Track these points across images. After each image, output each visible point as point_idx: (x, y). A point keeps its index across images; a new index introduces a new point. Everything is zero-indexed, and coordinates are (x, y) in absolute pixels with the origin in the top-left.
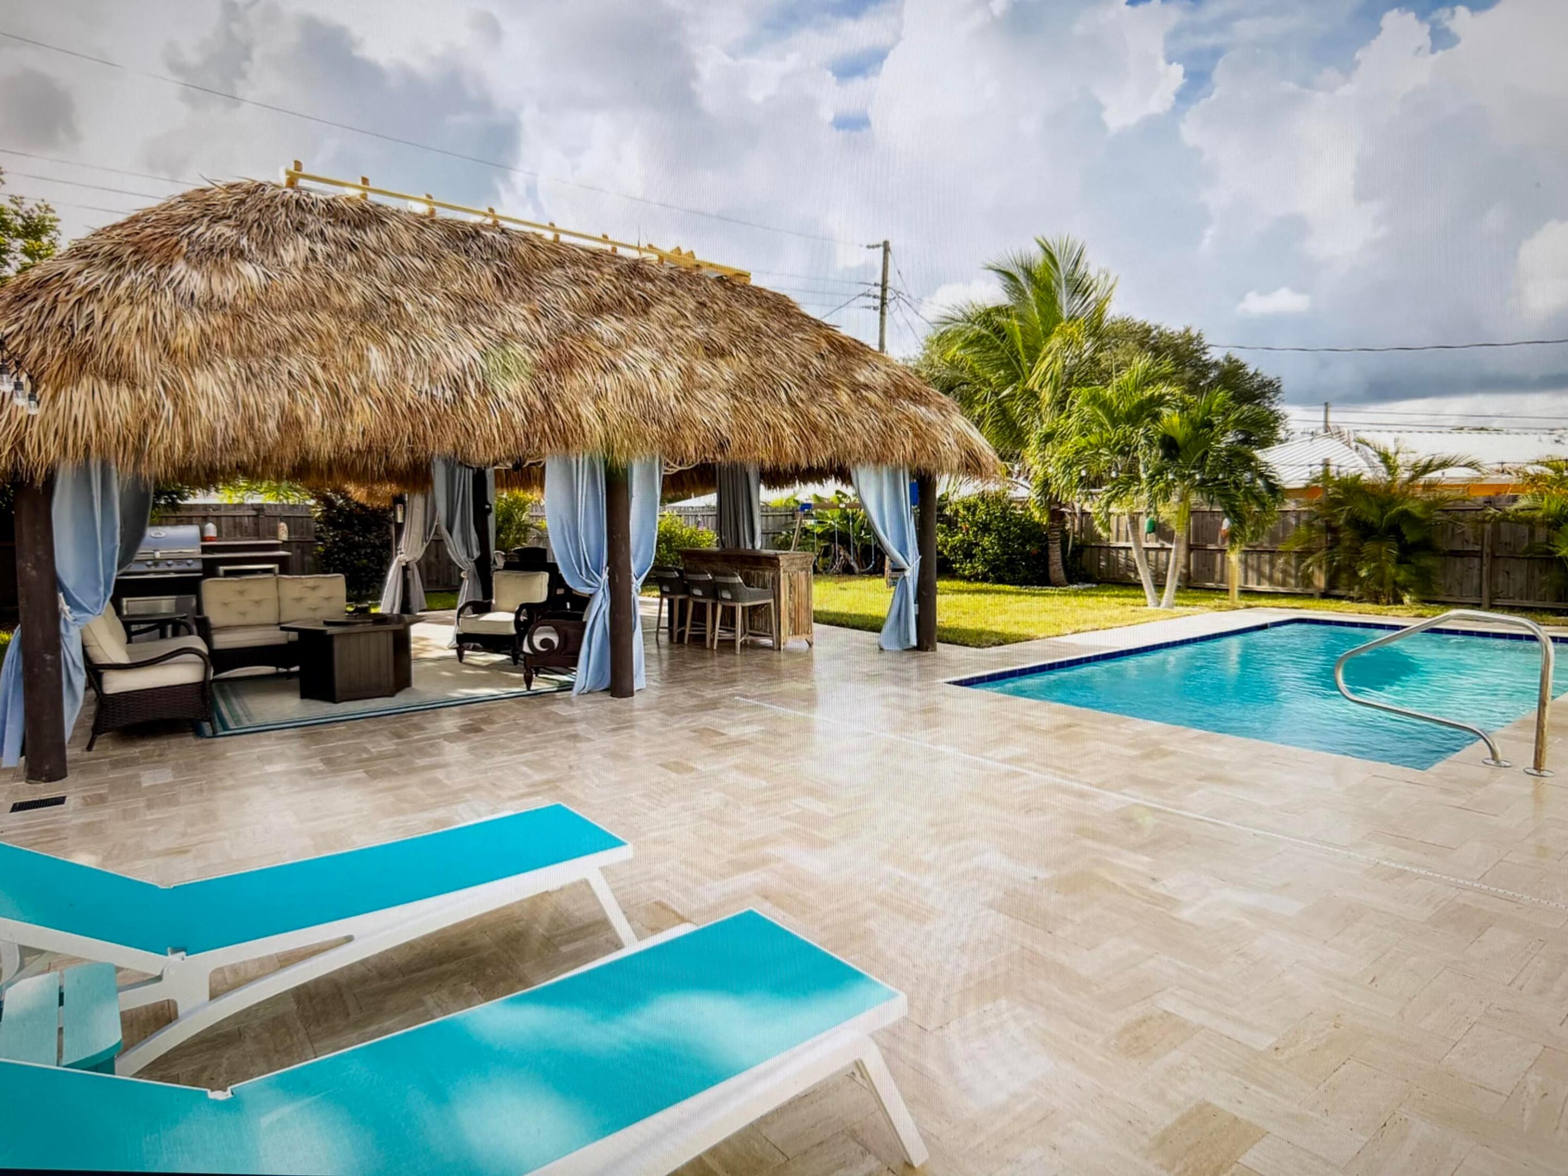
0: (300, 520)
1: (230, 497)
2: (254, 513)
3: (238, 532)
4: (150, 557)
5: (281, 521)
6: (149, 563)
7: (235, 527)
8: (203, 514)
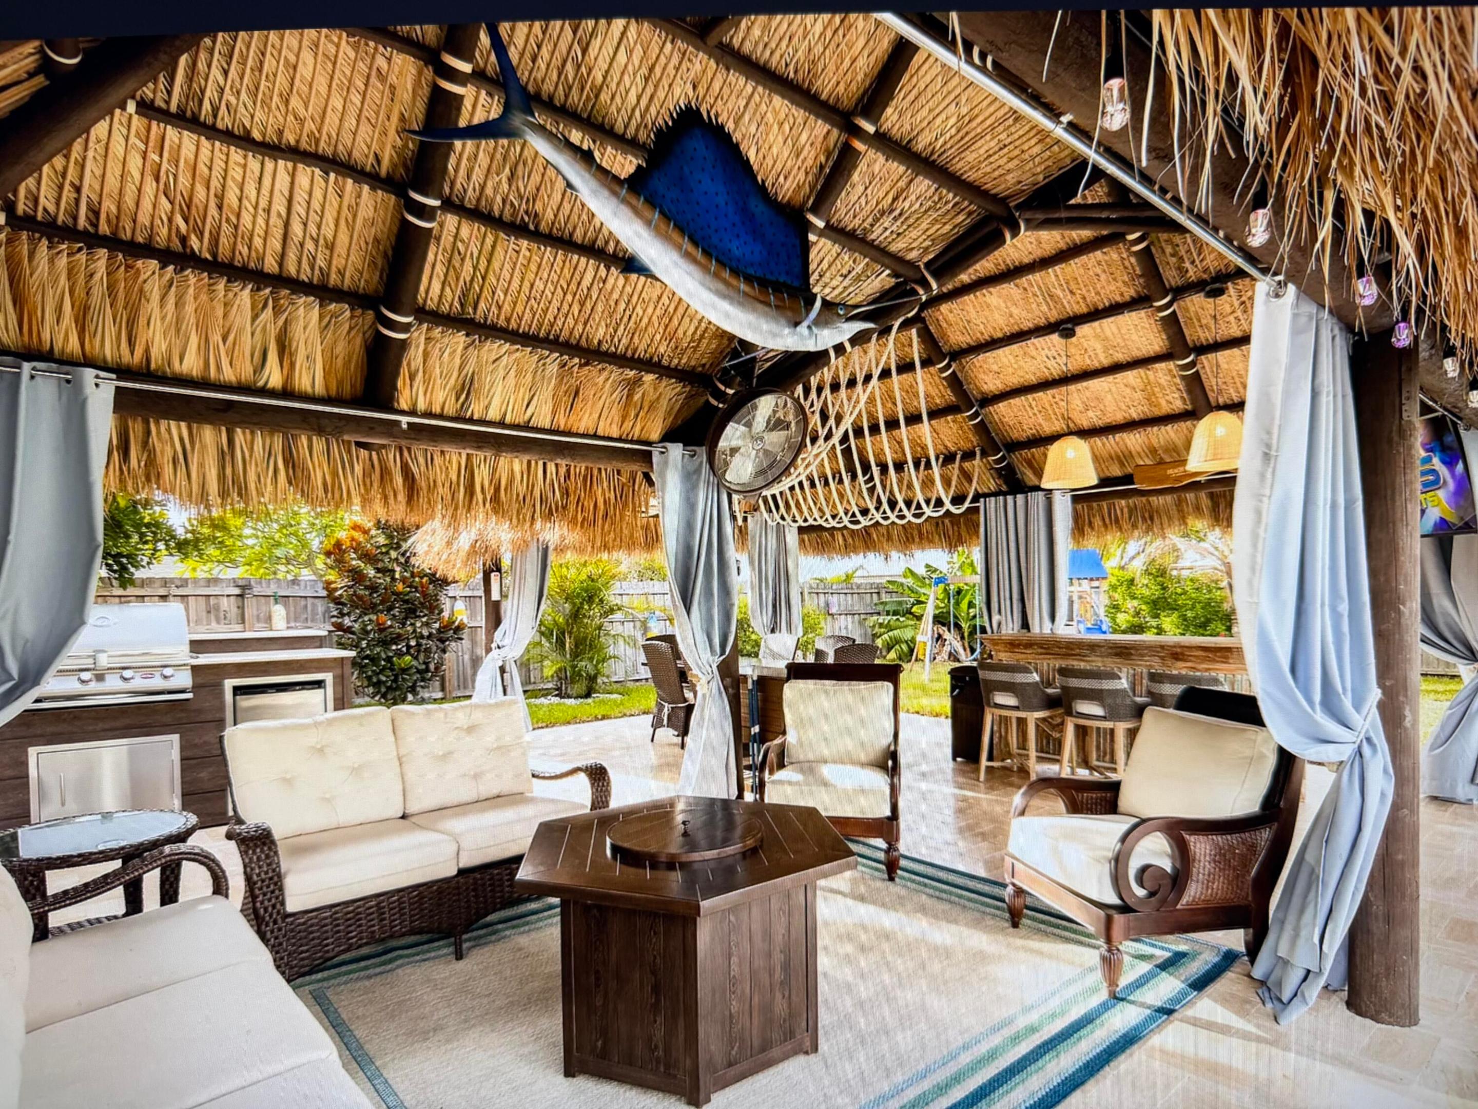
0: (303, 602)
1: (194, 569)
2: (237, 591)
3: (213, 617)
4: (88, 663)
5: (276, 602)
6: (86, 676)
7: (209, 612)
8: (162, 592)
